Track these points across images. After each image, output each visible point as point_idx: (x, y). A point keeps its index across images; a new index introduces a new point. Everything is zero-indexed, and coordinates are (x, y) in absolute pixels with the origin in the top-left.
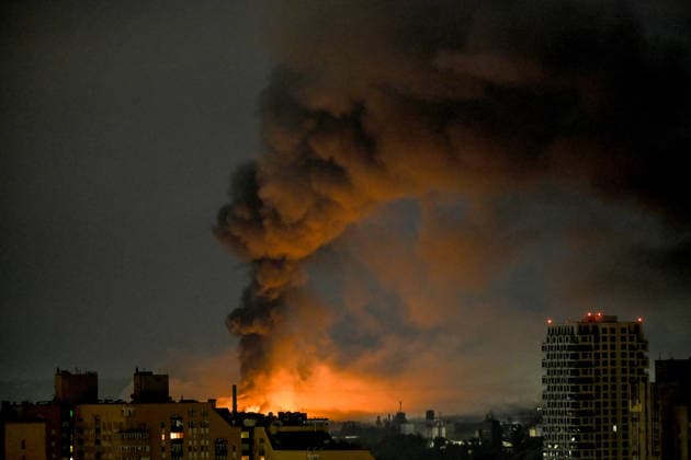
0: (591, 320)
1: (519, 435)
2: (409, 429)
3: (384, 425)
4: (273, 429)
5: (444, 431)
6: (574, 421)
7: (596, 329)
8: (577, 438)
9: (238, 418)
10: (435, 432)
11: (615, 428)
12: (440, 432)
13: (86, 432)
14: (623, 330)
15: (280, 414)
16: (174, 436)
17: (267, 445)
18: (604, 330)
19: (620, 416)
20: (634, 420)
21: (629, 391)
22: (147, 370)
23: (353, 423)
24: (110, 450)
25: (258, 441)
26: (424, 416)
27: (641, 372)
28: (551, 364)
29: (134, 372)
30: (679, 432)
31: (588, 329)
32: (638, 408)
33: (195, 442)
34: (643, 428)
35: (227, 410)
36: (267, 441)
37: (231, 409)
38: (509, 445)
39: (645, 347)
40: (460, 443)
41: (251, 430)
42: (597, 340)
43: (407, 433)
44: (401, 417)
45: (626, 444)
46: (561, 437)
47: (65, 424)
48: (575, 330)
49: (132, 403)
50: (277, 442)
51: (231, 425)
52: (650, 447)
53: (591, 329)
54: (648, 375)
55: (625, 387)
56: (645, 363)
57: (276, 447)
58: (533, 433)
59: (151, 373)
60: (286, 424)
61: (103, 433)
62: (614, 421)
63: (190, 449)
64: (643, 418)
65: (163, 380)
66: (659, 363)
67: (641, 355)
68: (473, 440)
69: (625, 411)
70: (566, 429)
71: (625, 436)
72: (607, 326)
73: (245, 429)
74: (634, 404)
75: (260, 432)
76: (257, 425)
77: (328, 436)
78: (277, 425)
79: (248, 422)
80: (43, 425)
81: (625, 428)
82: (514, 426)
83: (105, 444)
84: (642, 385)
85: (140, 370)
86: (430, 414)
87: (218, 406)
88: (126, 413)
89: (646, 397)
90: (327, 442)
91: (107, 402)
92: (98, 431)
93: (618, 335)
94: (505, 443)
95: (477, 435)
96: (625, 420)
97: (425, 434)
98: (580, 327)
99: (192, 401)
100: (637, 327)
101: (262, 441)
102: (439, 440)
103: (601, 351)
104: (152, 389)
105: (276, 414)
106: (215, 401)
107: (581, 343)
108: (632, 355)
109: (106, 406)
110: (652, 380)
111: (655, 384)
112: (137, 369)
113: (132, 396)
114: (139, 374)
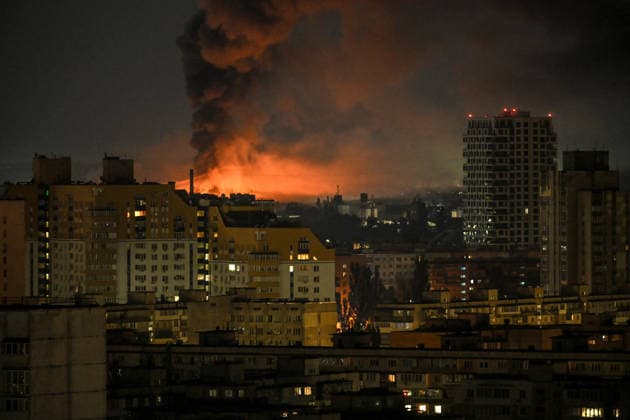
0: (507, 114)
1: (443, 217)
2: (345, 209)
3: (323, 206)
4: (226, 209)
5: (376, 211)
6: (491, 204)
7: (510, 124)
8: (494, 219)
9: (194, 199)
10: (368, 213)
11: (527, 211)
12: (372, 212)
13: (61, 209)
14: (535, 124)
15: (232, 195)
16: (137, 214)
17: (220, 223)
18: (519, 124)
19: (531, 200)
20: (544, 204)
21: (540, 178)
22: (115, 155)
23: (296, 204)
24: (81, 226)
25: (212, 219)
26: (358, 198)
27: (550, 161)
29: (104, 156)
30: (583, 215)
31: (505, 123)
32: (547, 193)
33: (156, 220)
34: (551, 212)
35: (184, 191)
36: (220, 218)
37: (188, 191)
38: (433, 225)
39: (554, 139)
40: (390, 222)
41: (205, 209)
42: (512, 132)
43: (344, 213)
44: (338, 199)
45: (536, 225)
46: (479, 218)
47: (42, 203)
48: (493, 125)
49: (101, 185)
50: (229, 220)
51: (189, 204)
52: (557, 227)
53: (506, 123)
54: (556, 164)
55: (535, 175)
56: (554, 154)
57: (227, 224)
58: (454, 214)
59: (117, 158)
60: (236, 204)
61: (75, 210)
62: (526, 204)
63: (152, 226)
64: (551, 202)
65: (128, 165)
66: (565, 153)
67: (550, 147)
68: (402, 220)
69: (536, 196)
70: (483, 211)
71: (536, 218)
72: (521, 120)
73: (200, 208)
74: (544, 190)
75: (214, 212)
76: (212, 205)
77: (273, 216)
78: (229, 205)
79: (203, 202)
80: (23, 202)
81: (536, 211)
82: (438, 208)
83: (77, 220)
84: (551, 172)
85: (108, 155)
86: (364, 197)
87: (177, 188)
88: (96, 194)
89: (555, 184)
90: (272, 220)
91: (79, 183)
92: (71, 208)
93: (531, 128)
94: (429, 223)
95: (405, 215)
96: (536, 204)
97: (359, 214)
98: (497, 122)
99: (155, 184)
100: (547, 123)
101: (216, 219)
102: (372, 220)
103: (515, 142)
104: (119, 174)
105: (228, 195)
106: (174, 183)
107: (499, 136)
108: (543, 146)
109: (79, 187)
110: (560, 168)
111: (562, 172)
112: (106, 154)
113: (101, 178)
114: (107, 158)
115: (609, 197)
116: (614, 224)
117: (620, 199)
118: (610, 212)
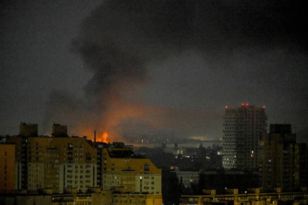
0: (244, 106)
1: (213, 154)
4: (110, 150)
5: (182, 151)
6: (235, 149)
7: (246, 110)
8: (237, 156)
9: (95, 145)
10: (178, 152)
11: (253, 152)
12: (180, 152)
13: (32, 149)
14: (257, 111)
15: (113, 143)
16: (69, 151)
17: (108, 156)
18: (249, 111)
19: (255, 147)
20: (260, 149)
23: (144, 148)
24: (42, 156)
25: (103, 154)
26: (173, 145)
27: (264, 129)
28: (227, 125)
31: (243, 111)
32: (262, 144)
33: (78, 154)
34: (264, 152)
35: (91, 141)
36: (107, 154)
37: (93, 141)
38: (209, 158)
39: (266, 119)
40: (188, 157)
41: (101, 149)
42: (246, 115)
43: (167, 152)
45: (257, 159)
46: (230, 155)
47: (24, 145)
48: (237, 111)
49: (52, 137)
50: (112, 154)
51: (93, 147)
54: (266, 130)
55: (257, 135)
56: (266, 125)
57: (111, 157)
58: (219, 153)
59: (59, 125)
60: (115, 147)
61: (39, 149)
62: (252, 149)
63: (75, 157)
64: (264, 148)
65: (65, 128)
66: (271, 125)
67: (264, 122)
68: (194, 156)
69: (257, 145)
70: (232, 152)
71: (257, 155)
72: (251, 109)
73: (98, 149)
74: (261, 142)
75: (105, 150)
76: (104, 147)
77: (132, 152)
78: (112, 147)
79: (100, 146)
80: (14, 146)
81: (257, 152)
82: (211, 150)
83: (40, 154)
84: (264, 134)
86: (176, 145)
87: (87, 139)
88: (49, 141)
89: (266, 139)
90: (132, 155)
91: (41, 136)
92: (37, 148)
93: (255, 113)
94: (207, 157)
95: (195, 154)
96: (257, 149)
97: (174, 153)
98: (239, 110)
99: (77, 137)
100: (263, 110)
101: (105, 154)
102: (180, 156)
103: (248, 120)
104: (60, 132)
106: (86, 137)
107: (239, 116)
108: (260, 122)
109: (42, 138)
110: (268, 132)
111: (270, 134)
112: (54, 123)
113: (52, 134)
114: (55, 125)
115: (291, 146)
116: (293, 158)
117: (296, 147)
118: (291, 153)
